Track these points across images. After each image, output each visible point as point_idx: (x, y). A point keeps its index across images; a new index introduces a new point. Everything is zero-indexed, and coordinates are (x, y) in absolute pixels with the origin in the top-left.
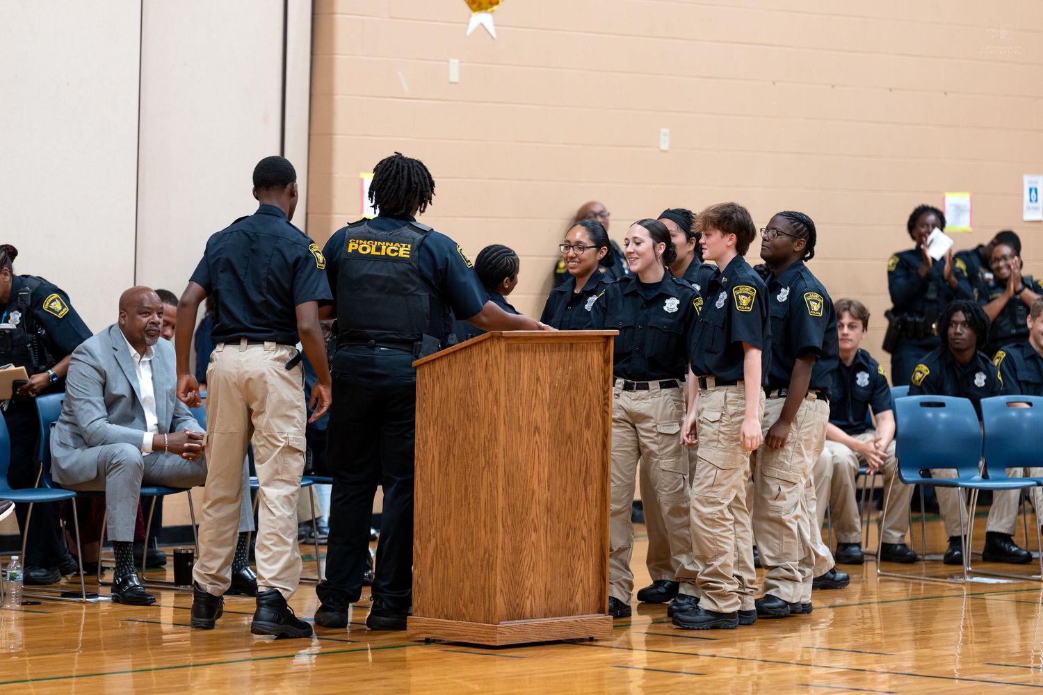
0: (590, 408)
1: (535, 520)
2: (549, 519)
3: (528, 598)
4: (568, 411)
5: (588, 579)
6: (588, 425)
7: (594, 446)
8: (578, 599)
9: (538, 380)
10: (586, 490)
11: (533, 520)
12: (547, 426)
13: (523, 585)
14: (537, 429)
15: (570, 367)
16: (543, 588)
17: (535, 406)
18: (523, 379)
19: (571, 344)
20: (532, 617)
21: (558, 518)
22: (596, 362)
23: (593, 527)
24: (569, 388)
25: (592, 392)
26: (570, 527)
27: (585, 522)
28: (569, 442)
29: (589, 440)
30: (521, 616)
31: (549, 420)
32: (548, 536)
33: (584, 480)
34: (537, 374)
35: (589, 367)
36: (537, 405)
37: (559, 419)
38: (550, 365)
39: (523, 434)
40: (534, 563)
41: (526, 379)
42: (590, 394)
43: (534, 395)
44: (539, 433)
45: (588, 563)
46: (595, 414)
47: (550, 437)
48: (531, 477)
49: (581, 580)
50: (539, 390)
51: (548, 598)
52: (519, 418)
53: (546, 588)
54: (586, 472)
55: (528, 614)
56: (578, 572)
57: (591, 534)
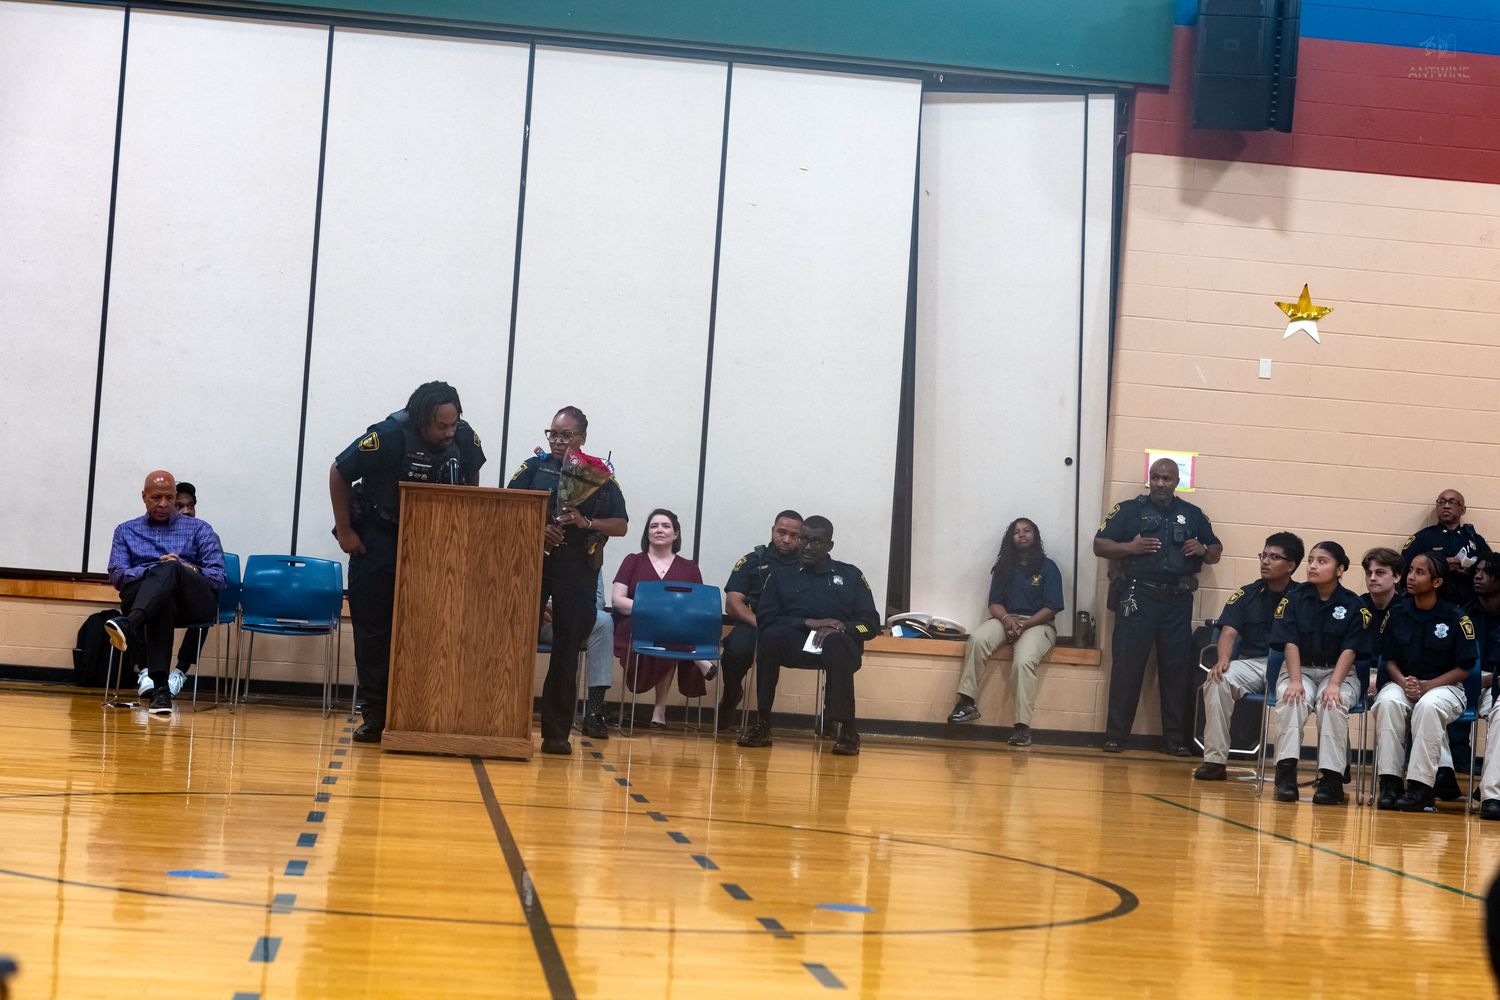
0: (521, 557)
1: (445, 649)
2: (463, 650)
3: (433, 714)
4: (491, 560)
5: (513, 706)
6: (517, 570)
7: (525, 592)
8: (499, 721)
9: (454, 527)
10: (512, 628)
11: (442, 648)
12: (464, 569)
13: (428, 701)
14: (450, 570)
15: (496, 521)
16: (453, 709)
17: (449, 549)
18: (435, 525)
19: (498, 501)
20: (437, 731)
21: (475, 649)
22: (529, 517)
23: (521, 662)
24: (494, 538)
25: (523, 543)
26: (491, 659)
27: (510, 657)
28: (492, 585)
29: (519, 585)
30: (424, 729)
31: (467, 563)
32: (462, 662)
33: (511, 620)
34: (453, 522)
35: (520, 523)
36: (451, 548)
37: (480, 563)
38: (470, 517)
39: (432, 572)
40: (442, 686)
41: (438, 525)
42: (521, 545)
43: (448, 541)
44: (453, 574)
45: (514, 694)
46: (527, 563)
47: (467, 578)
48: (442, 610)
49: (503, 706)
50: (455, 536)
51: (459, 717)
52: (428, 559)
53: (456, 708)
54: (513, 613)
55: (433, 728)
56: (499, 700)
57: (518, 668)
